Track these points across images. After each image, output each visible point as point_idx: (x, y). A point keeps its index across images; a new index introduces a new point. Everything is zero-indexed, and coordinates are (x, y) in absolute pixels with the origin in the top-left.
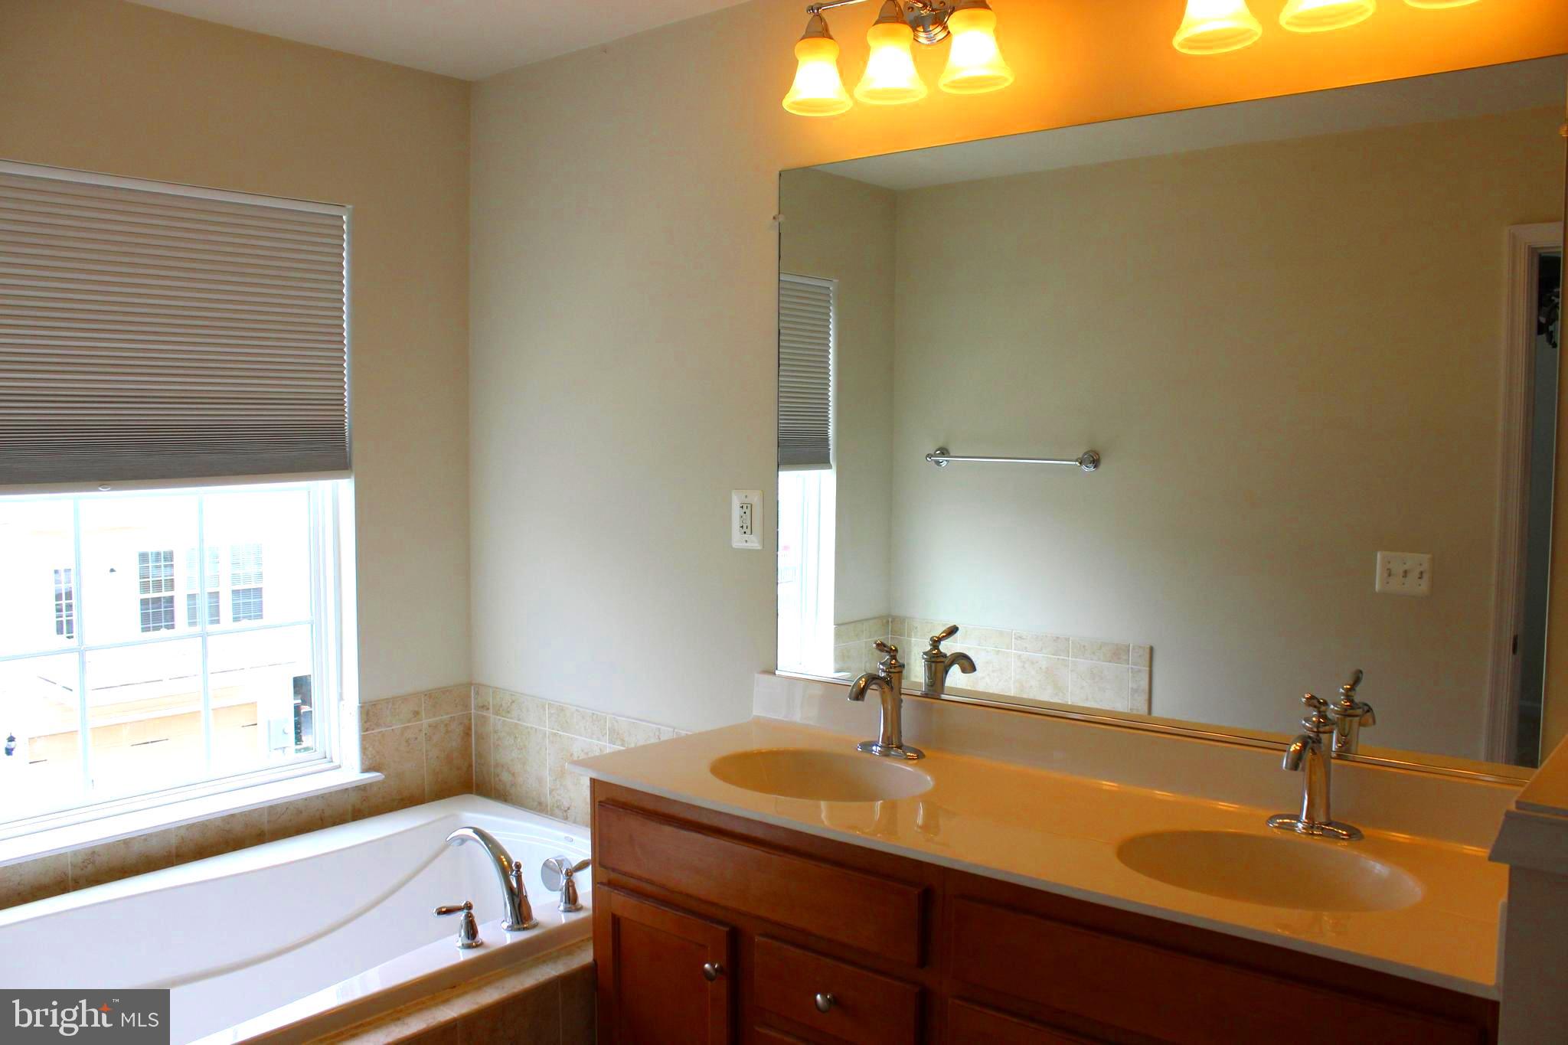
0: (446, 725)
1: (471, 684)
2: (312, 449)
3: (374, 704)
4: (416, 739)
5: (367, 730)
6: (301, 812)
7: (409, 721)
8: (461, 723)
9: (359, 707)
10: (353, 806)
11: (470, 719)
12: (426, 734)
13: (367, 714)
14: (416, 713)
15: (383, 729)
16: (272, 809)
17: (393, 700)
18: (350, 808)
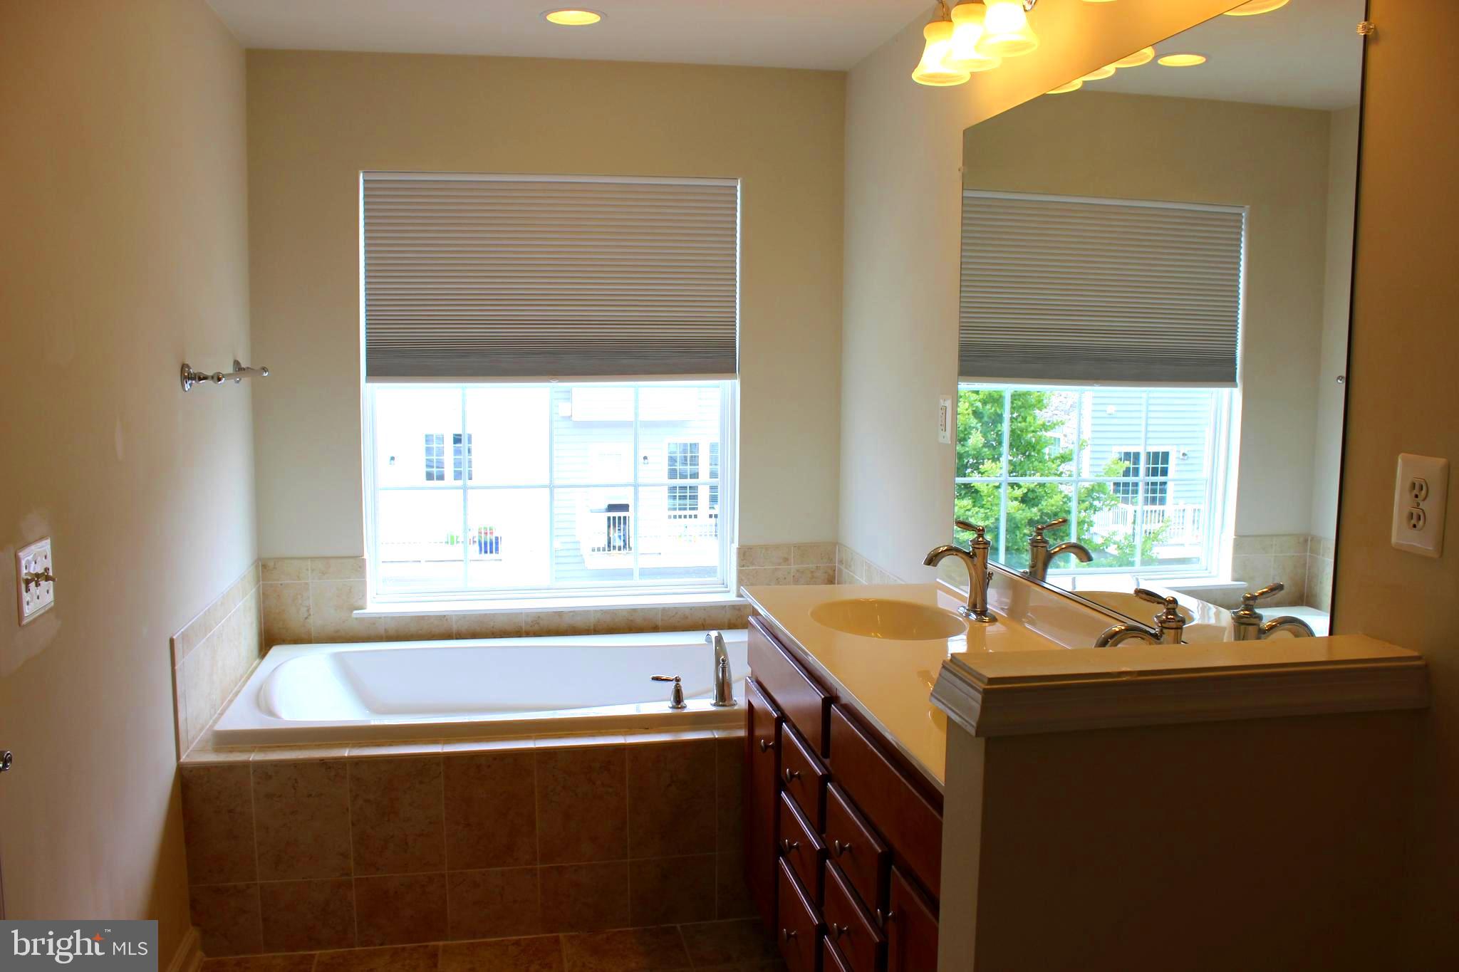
0: (812, 572)
1: (837, 543)
2: (707, 358)
3: (750, 548)
4: (785, 578)
5: (743, 566)
6: (687, 618)
7: (779, 564)
8: (826, 573)
9: (737, 548)
10: (730, 620)
11: (835, 570)
12: (794, 576)
13: (744, 554)
14: (786, 560)
15: (757, 568)
16: (665, 610)
17: (767, 548)
18: (726, 621)
